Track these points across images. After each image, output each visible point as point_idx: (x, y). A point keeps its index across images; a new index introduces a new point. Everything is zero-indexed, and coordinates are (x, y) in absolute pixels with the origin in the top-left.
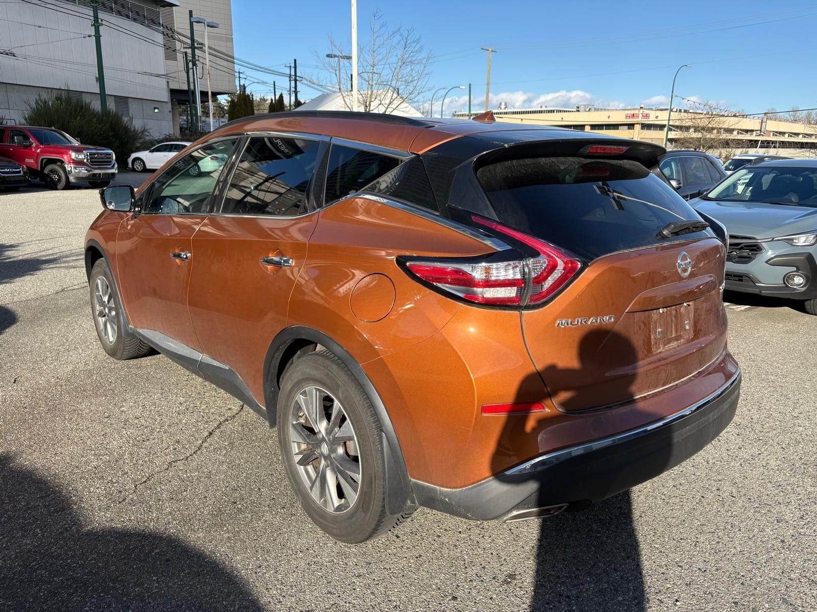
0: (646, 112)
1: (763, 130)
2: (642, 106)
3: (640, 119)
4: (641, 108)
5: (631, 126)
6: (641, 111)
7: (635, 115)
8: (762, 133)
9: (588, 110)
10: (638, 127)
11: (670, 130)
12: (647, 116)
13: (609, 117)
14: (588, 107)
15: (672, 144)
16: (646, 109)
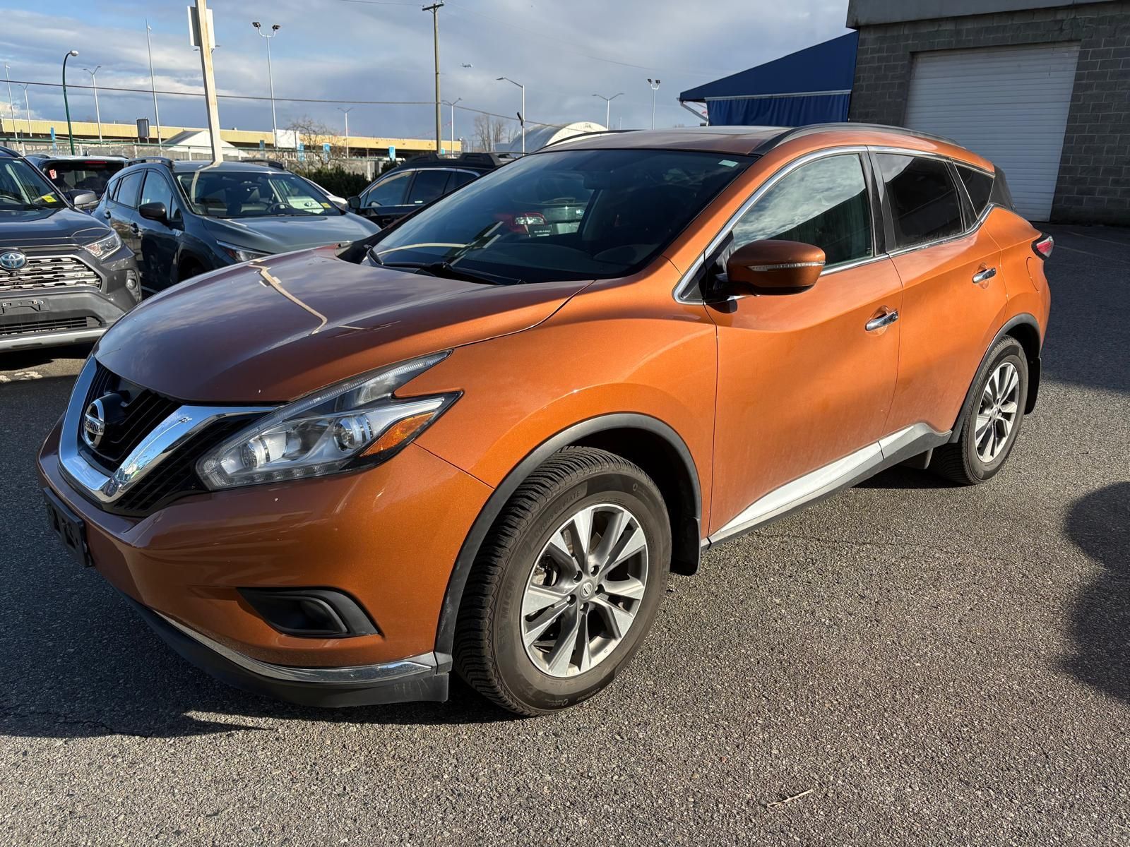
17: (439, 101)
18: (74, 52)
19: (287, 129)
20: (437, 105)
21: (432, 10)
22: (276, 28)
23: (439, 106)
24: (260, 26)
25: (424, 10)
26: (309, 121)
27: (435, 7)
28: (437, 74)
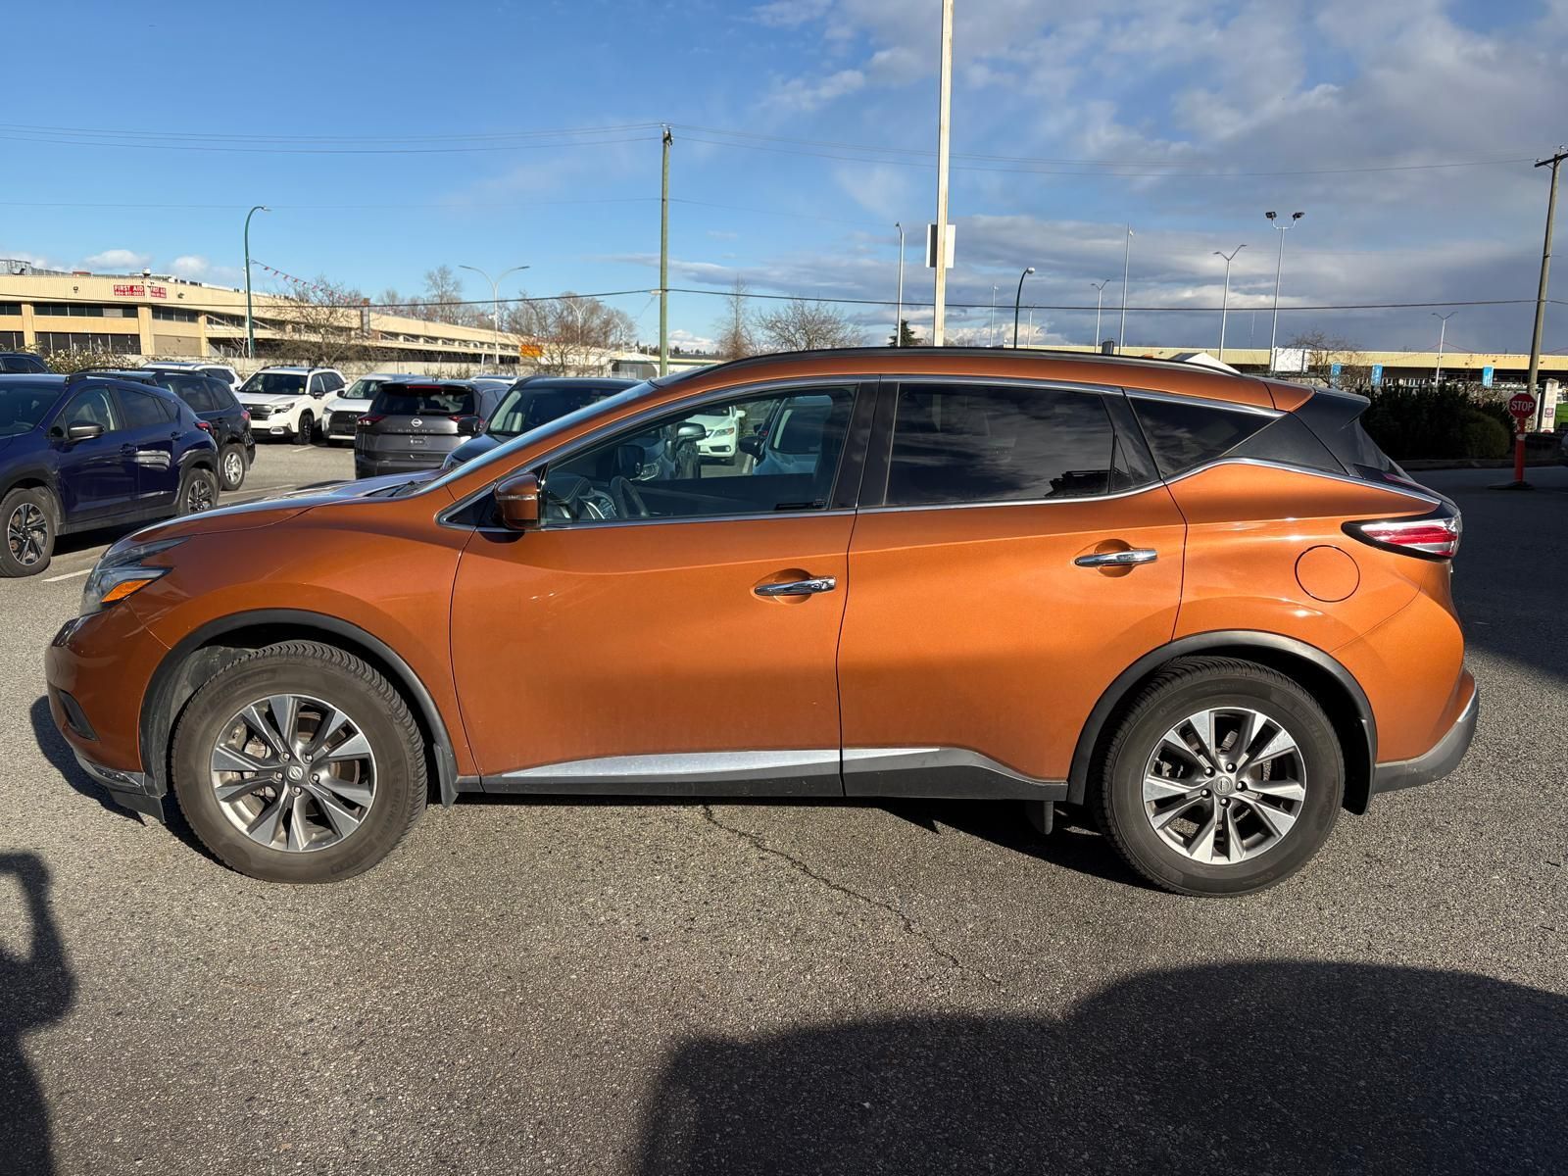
0: (158, 284)
1: (366, 327)
2: (148, 271)
3: (149, 299)
4: (146, 275)
5: (130, 310)
6: (147, 282)
7: (135, 289)
8: (365, 334)
9: (18, 271)
10: (145, 313)
11: (253, 325)
12: (160, 292)
13: (76, 289)
14: (16, 266)
15: (220, 351)
16: (158, 278)
17: (1544, 298)
18: (1030, 269)
19: (1286, 347)
20: (1539, 303)
21: (1552, 164)
22: (1298, 217)
23: (1543, 305)
24: (1275, 216)
25: (1536, 166)
26: (1320, 336)
27: (1557, 159)
28: (1545, 257)
